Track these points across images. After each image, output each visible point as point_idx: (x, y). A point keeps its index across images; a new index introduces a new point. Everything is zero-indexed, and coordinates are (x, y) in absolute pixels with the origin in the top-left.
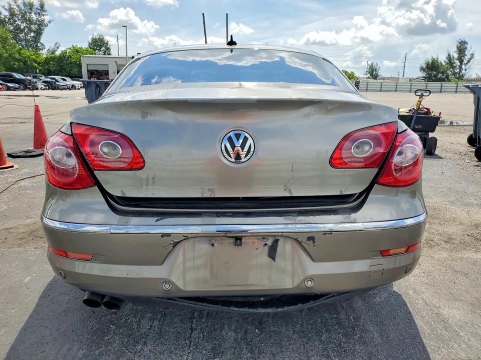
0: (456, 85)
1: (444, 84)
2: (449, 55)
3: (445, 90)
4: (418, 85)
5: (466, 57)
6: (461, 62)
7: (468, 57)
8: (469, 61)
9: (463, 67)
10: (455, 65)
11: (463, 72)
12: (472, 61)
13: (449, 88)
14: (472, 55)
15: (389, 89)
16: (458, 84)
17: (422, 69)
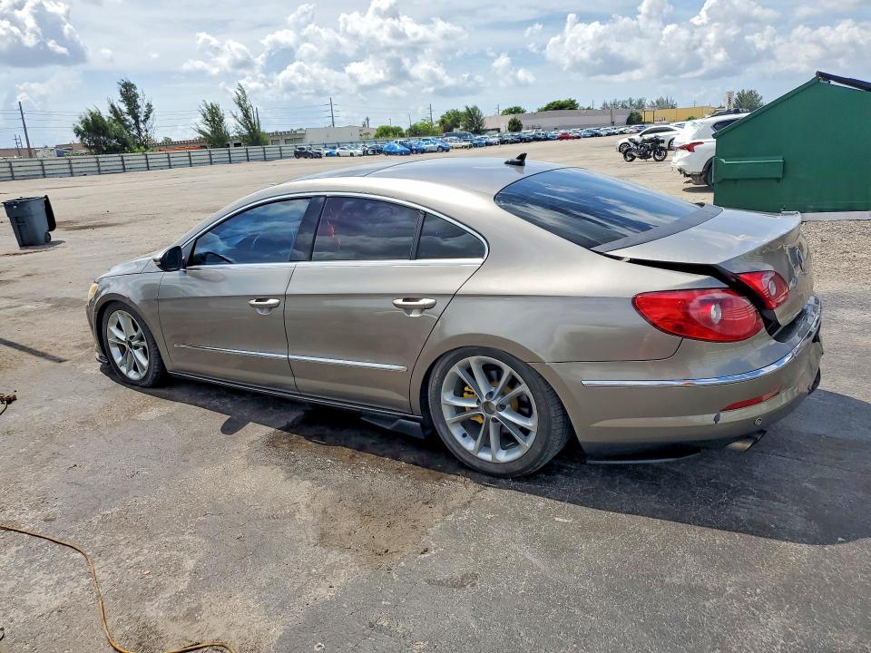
0: (144, 157)
1: (127, 156)
2: (112, 106)
3: (132, 166)
4: (83, 161)
5: (140, 109)
6: (136, 117)
7: (143, 109)
8: (147, 117)
9: (142, 126)
10: (128, 123)
11: (144, 134)
12: (151, 115)
13: (135, 162)
14: (149, 106)
15: (30, 173)
16: (146, 155)
17: (78, 132)
